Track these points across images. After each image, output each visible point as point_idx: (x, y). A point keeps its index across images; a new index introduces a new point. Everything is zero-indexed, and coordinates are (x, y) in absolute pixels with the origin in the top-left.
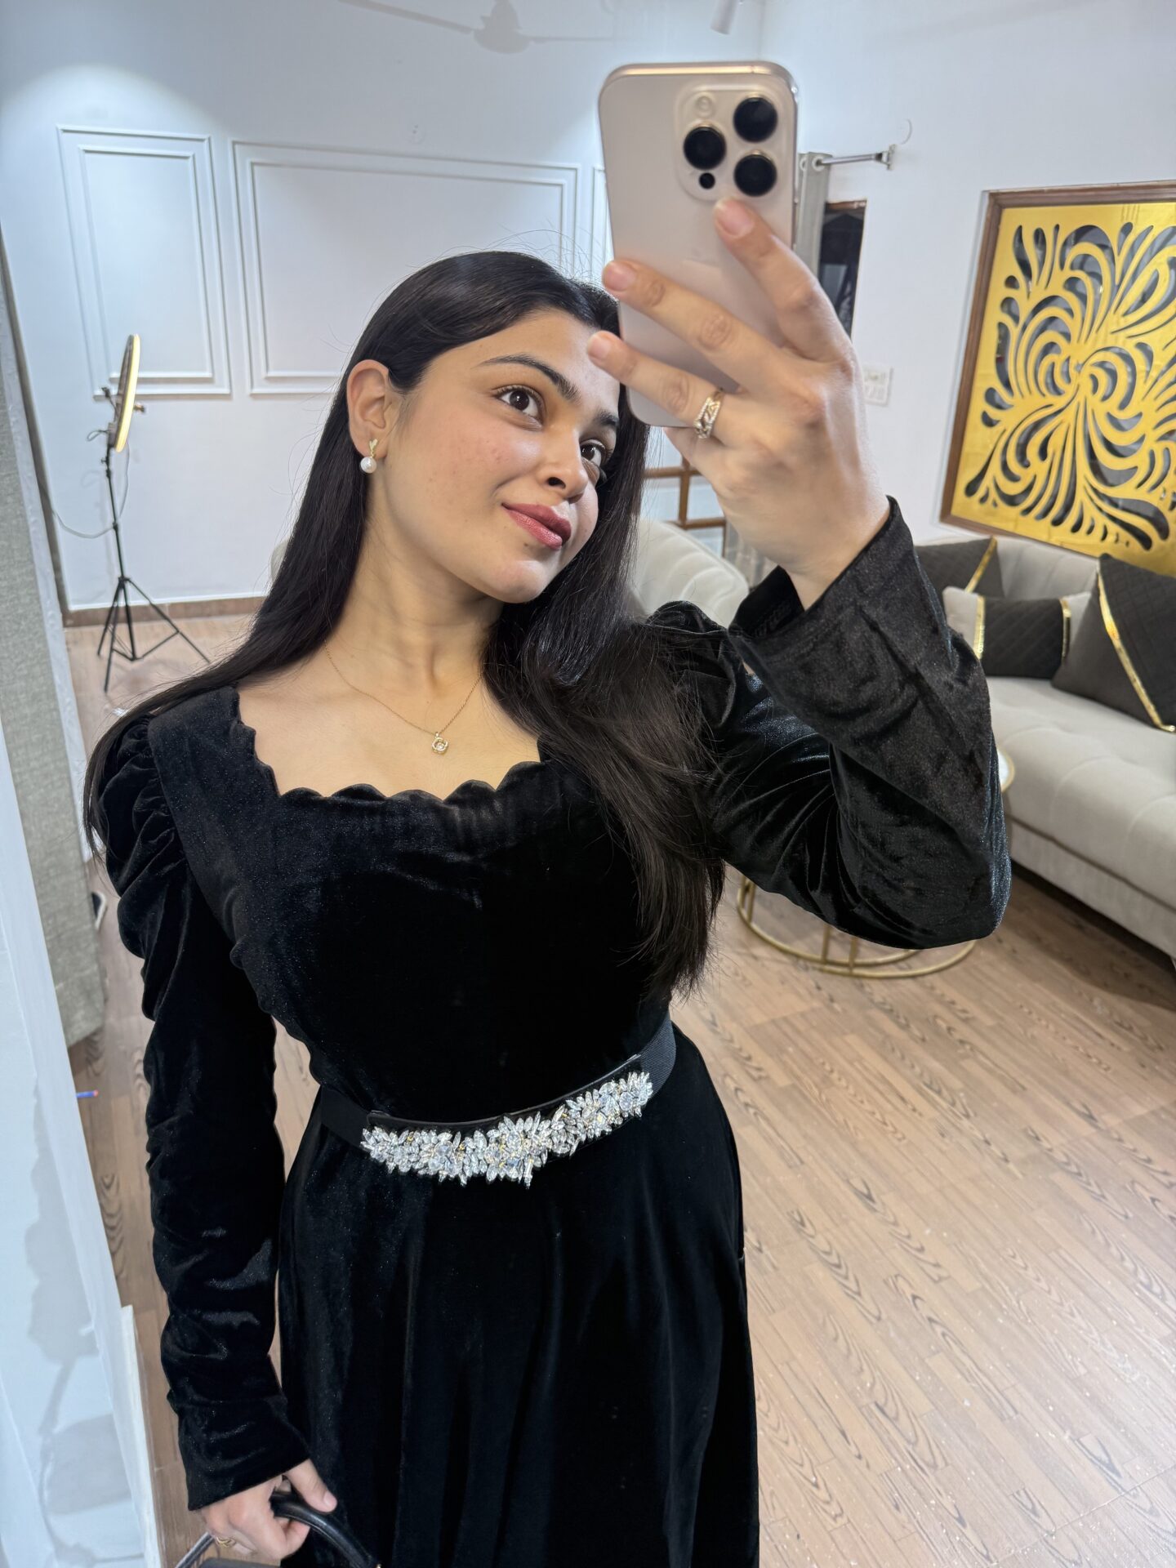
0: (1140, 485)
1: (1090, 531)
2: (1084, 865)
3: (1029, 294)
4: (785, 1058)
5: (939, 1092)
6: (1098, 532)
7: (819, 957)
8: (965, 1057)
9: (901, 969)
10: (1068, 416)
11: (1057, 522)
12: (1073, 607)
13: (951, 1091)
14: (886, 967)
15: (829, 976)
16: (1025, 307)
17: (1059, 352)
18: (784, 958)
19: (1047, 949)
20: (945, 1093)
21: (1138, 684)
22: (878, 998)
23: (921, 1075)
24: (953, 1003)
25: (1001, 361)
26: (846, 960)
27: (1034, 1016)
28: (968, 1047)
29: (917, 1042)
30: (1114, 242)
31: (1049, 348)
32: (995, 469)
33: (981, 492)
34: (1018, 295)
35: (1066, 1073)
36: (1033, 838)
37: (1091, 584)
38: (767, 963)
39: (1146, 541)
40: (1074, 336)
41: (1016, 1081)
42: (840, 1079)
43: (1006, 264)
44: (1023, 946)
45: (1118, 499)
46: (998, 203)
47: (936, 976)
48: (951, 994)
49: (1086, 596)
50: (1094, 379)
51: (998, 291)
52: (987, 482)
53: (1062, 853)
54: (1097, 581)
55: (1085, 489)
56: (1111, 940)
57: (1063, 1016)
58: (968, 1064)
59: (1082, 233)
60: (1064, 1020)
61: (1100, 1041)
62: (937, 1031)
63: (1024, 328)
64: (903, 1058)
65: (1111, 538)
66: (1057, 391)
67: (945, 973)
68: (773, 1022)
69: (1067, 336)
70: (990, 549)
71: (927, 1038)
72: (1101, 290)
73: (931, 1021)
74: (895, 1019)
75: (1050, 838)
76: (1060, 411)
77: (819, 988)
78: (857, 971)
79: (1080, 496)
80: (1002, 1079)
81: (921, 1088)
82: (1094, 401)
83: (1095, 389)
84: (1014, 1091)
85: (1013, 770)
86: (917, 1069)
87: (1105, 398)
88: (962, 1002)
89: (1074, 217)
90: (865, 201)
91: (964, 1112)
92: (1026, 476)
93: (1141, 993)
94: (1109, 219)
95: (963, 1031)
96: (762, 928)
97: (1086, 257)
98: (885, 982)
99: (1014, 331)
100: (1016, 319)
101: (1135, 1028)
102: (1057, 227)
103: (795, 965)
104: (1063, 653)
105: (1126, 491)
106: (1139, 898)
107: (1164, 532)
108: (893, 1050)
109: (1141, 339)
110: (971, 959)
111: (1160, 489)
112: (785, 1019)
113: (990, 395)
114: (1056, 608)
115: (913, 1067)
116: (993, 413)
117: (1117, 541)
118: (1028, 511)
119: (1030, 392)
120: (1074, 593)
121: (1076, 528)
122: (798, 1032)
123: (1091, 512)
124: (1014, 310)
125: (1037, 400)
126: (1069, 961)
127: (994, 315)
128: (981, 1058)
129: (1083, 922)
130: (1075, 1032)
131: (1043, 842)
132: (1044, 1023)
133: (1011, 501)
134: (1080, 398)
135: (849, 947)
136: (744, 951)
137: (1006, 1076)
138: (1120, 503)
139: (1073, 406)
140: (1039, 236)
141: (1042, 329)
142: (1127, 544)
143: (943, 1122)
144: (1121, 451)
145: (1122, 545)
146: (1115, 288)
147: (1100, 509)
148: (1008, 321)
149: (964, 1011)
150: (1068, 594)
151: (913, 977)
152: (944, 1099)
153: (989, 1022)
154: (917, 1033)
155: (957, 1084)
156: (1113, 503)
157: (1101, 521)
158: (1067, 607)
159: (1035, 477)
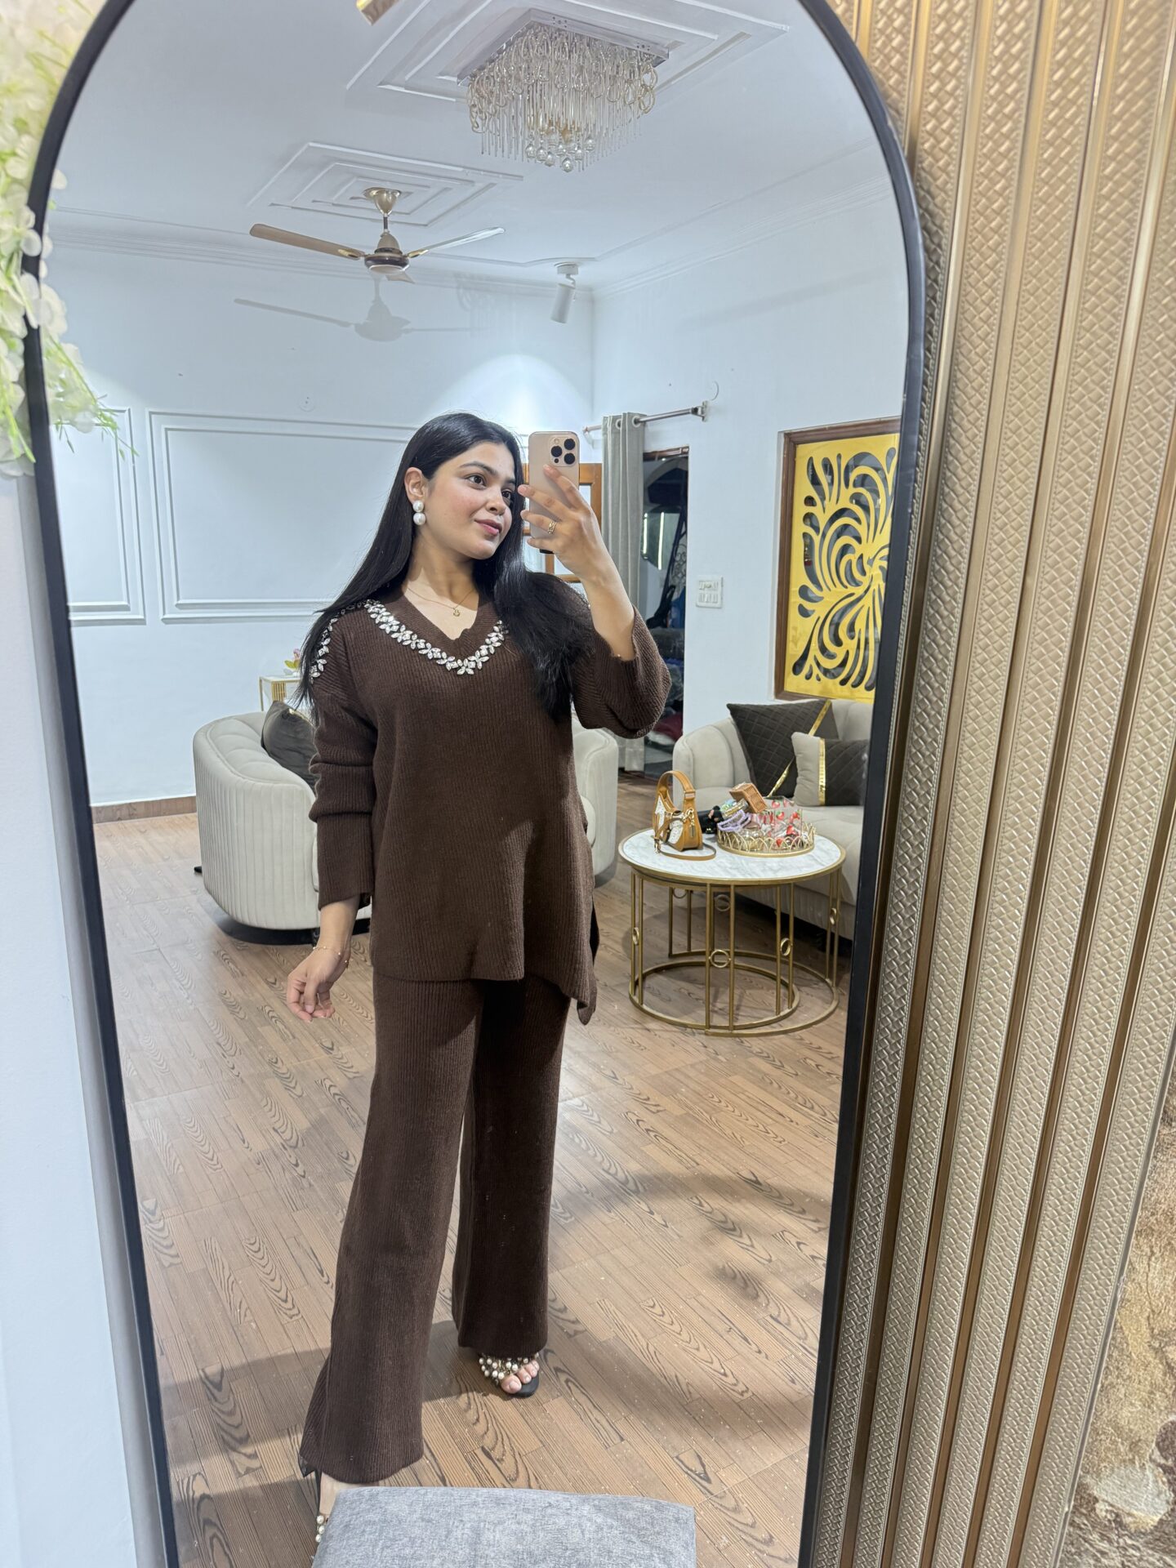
3: (824, 509)
5: (812, 1108)
7: (703, 1025)
9: (774, 1028)
10: (866, 602)
11: (869, 687)
13: (822, 1106)
14: (761, 1027)
15: (713, 1036)
16: (823, 520)
17: (853, 551)
18: (674, 1029)
22: (756, 1049)
23: (796, 1098)
24: (820, 1048)
25: (809, 565)
26: (726, 1024)
29: (791, 1077)
30: (883, 463)
31: (846, 549)
32: (815, 649)
33: (806, 670)
34: (815, 510)
40: (863, 536)
43: (804, 488)
46: (793, 441)
47: (804, 1030)
48: (817, 1042)
51: (800, 510)
52: (809, 661)
59: (858, 460)
62: (807, 1068)
63: (825, 534)
64: (780, 1088)
66: (857, 583)
68: (668, 1073)
69: (858, 538)
70: (825, 707)
71: (799, 1073)
72: (878, 501)
73: (801, 1062)
74: (772, 1062)
76: (859, 599)
77: (704, 1046)
78: (737, 1032)
81: (796, 1106)
86: (792, 1094)
88: (827, 1047)
89: (850, 448)
90: (688, 447)
92: (840, 652)
94: (877, 447)
95: (829, 1066)
96: (654, 1009)
97: (864, 477)
98: (761, 1037)
99: (817, 539)
100: (817, 529)
102: (839, 456)
103: (684, 1033)
108: (771, 1083)
113: (804, 592)
115: (788, 1093)
116: (808, 605)
118: (846, 680)
119: (835, 585)
122: (689, 1077)
124: (815, 524)
125: (840, 593)
127: (799, 528)
133: (830, 675)
134: (873, 587)
135: (727, 1016)
140: (827, 465)
141: (839, 535)
143: (817, 1127)
146: (890, 498)
148: (811, 531)
149: (830, 1053)
152: (819, 1112)
154: (791, 1071)
159: (848, 652)
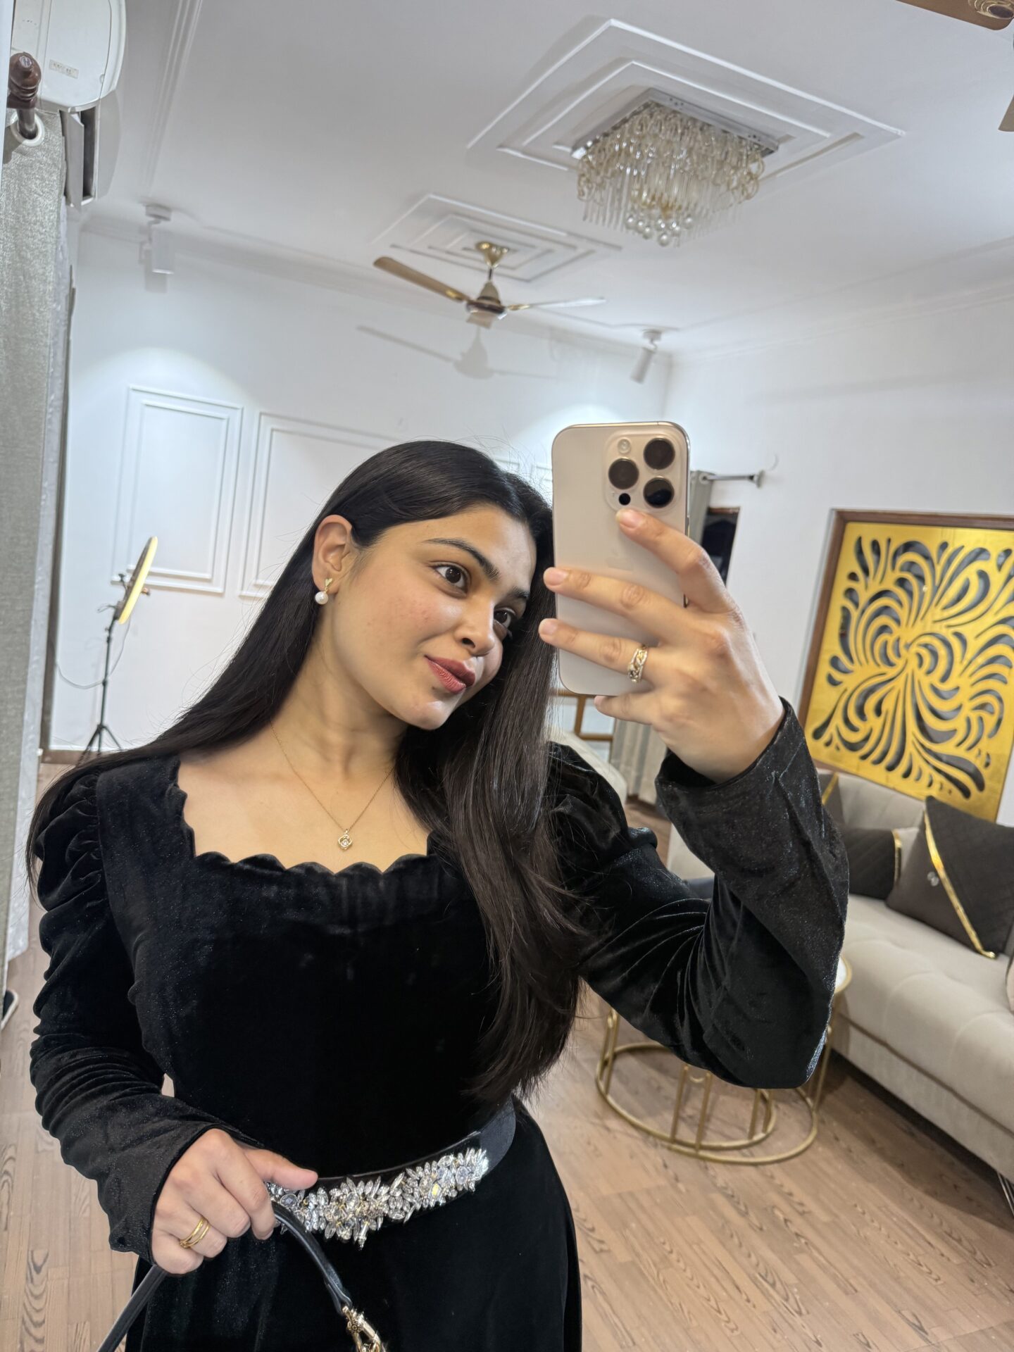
0: (959, 744)
1: (918, 779)
2: (915, 1073)
3: (866, 587)
4: (628, 1233)
5: (773, 1285)
6: (925, 780)
7: (668, 1135)
8: (800, 1251)
9: (744, 1155)
10: (899, 684)
11: (891, 768)
12: (904, 839)
13: (785, 1285)
14: (730, 1152)
15: (676, 1155)
16: (864, 597)
17: (891, 632)
18: (635, 1133)
19: (881, 1153)
20: (778, 1285)
21: (961, 912)
22: (720, 1182)
23: (757, 1265)
24: (791, 1194)
25: (843, 636)
26: (693, 1141)
27: (867, 1217)
28: (803, 1241)
29: (755, 1231)
30: (934, 555)
31: (884, 629)
32: (838, 721)
33: (825, 737)
34: (858, 586)
35: (897, 1279)
36: (869, 1042)
37: (919, 820)
38: (618, 1136)
39: (966, 793)
40: (904, 620)
41: (847, 1280)
42: (678, 1261)
43: (849, 563)
44: (858, 1146)
45: (942, 754)
46: (844, 519)
47: (776, 1165)
48: (789, 1185)
49: (914, 831)
50: (920, 657)
51: (842, 582)
52: (831, 730)
53: (894, 1058)
54: (923, 819)
55: (914, 743)
56: (940, 1150)
57: (895, 1219)
58: (804, 1259)
59: (908, 547)
60: (895, 1223)
61: (929, 1249)
62: (774, 1221)
63: (863, 612)
64: (740, 1245)
65: (936, 786)
66: (891, 664)
67: (782, 1164)
68: (620, 1195)
69: (898, 621)
70: (833, 781)
71: (765, 1228)
72: (925, 589)
73: (768, 1211)
74: (735, 1205)
75: (884, 1044)
76: (891, 680)
77: (666, 1166)
78: (702, 1153)
79: (910, 749)
80: (834, 1278)
81: (756, 1278)
82: (920, 674)
83: (921, 664)
84: (846, 1293)
85: (850, 974)
86: (753, 1259)
87: (929, 672)
88: (800, 1195)
89: (903, 534)
90: (739, 509)
91: (797, 1310)
92: (863, 727)
93: (969, 1206)
94: (931, 538)
95: (798, 1224)
96: (617, 1101)
97: (912, 564)
98: (729, 1166)
99: (855, 614)
100: (856, 604)
101: (963, 1239)
102: (889, 541)
103: (645, 1141)
104: (896, 877)
105: (947, 748)
106: (966, 1110)
107: (981, 785)
108: (732, 1236)
109: (959, 629)
110: (809, 1153)
111: (975, 751)
112: (631, 1194)
113: (835, 662)
114: (888, 839)
115: (749, 1256)
116: (837, 676)
117: (941, 788)
118: (864, 757)
119: (867, 661)
120: (906, 827)
121: (906, 775)
122: (642, 1207)
123: (918, 763)
124: (854, 598)
125: (871, 669)
126: (901, 1166)
127: (839, 600)
128: (816, 1254)
129: (914, 1129)
130: (906, 1237)
131: (877, 1046)
132: (876, 1224)
133: (852, 747)
134: (908, 670)
135: (696, 1129)
136: (597, 1121)
137: (839, 1276)
138: (944, 758)
139: (902, 677)
140: (875, 546)
141: (878, 613)
142: (950, 792)
143: (776, 1316)
144: (944, 715)
145: (945, 792)
146: (936, 589)
147: (927, 762)
148: (850, 606)
149: (801, 1204)
150: (899, 827)
151: (755, 1165)
152: (778, 1293)
153: (825, 1218)
154: (756, 1222)
155: (790, 1278)
156: (938, 757)
157: (928, 771)
158: (898, 838)
159: (871, 731)
